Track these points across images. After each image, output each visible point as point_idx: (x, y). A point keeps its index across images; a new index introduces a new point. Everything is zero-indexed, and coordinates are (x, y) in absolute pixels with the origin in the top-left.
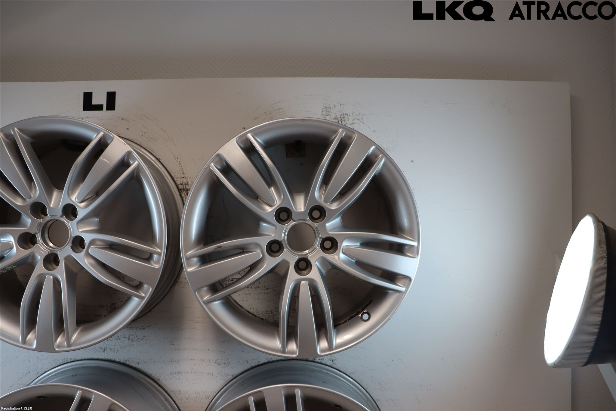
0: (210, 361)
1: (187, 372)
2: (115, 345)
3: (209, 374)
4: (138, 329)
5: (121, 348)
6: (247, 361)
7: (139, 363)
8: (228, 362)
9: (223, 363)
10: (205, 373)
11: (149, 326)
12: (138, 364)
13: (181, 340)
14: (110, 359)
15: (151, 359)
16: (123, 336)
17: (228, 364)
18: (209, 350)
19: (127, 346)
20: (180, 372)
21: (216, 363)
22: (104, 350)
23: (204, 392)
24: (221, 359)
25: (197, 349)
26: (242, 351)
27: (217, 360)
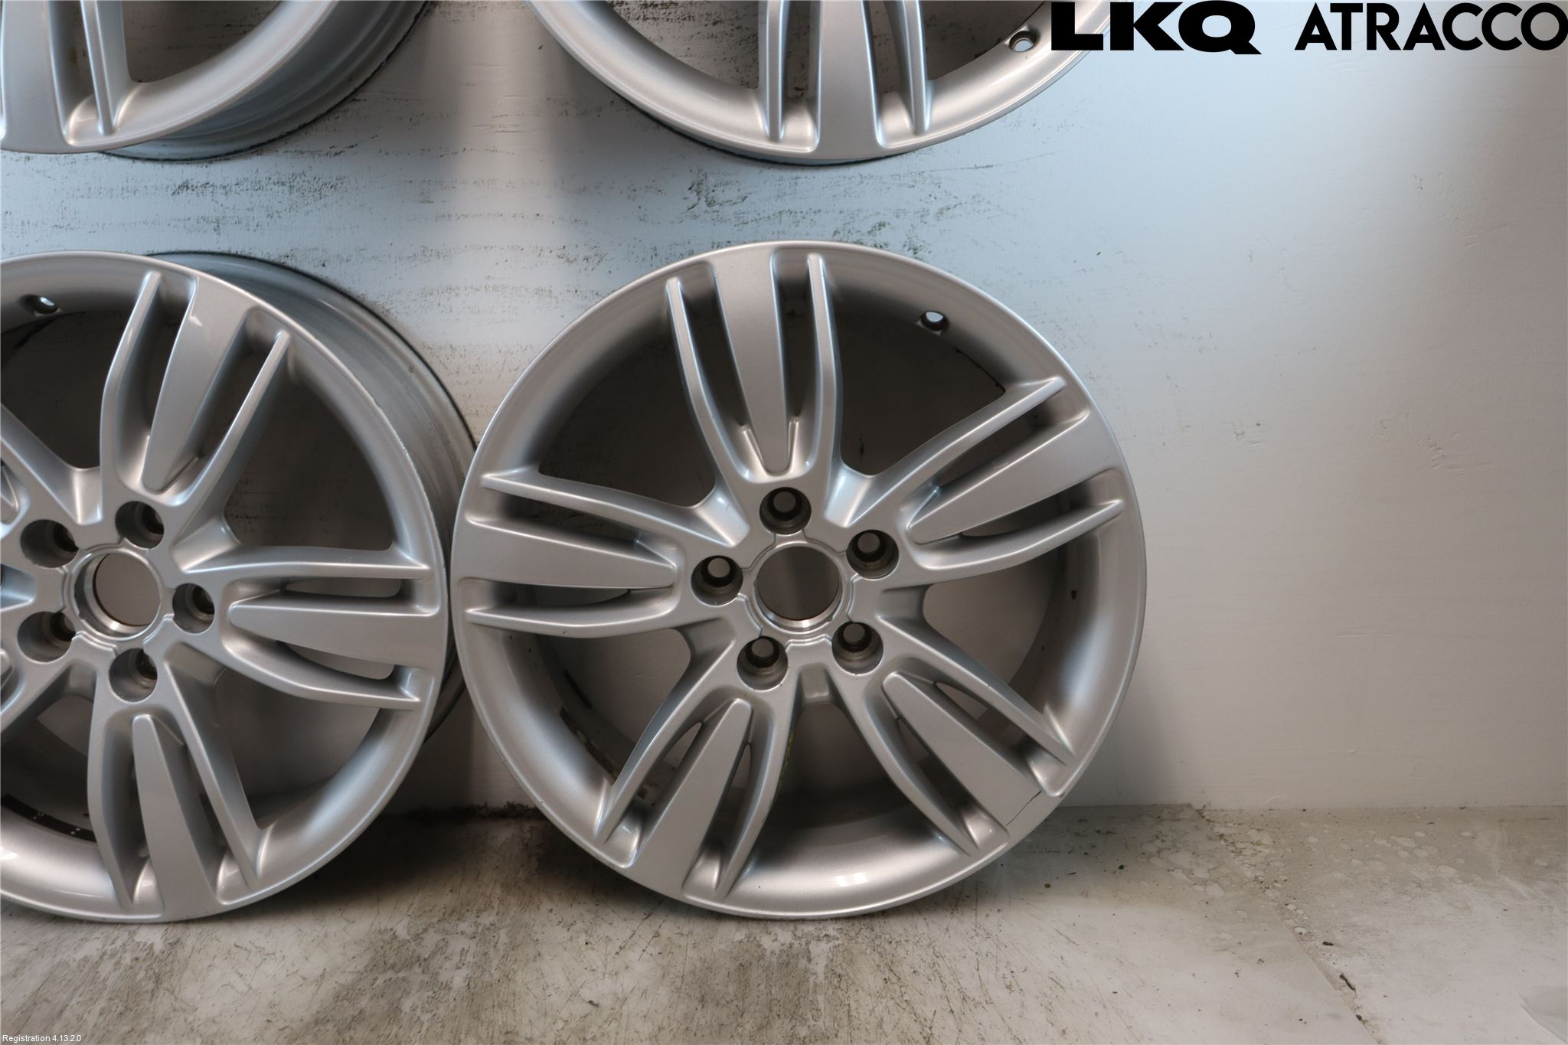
0: (542, 250)
1: (471, 287)
2: (249, 209)
3: (538, 291)
4: (320, 155)
5: (270, 216)
6: (655, 249)
7: (326, 263)
8: (596, 255)
9: (581, 257)
10: (526, 290)
11: (352, 147)
12: (324, 265)
13: (454, 188)
14: (237, 252)
15: (362, 250)
16: (275, 179)
17: (597, 259)
18: (539, 217)
19: (286, 210)
20: (451, 289)
21: (559, 257)
22: (216, 225)
23: (526, 349)
24: (577, 246)
25: (501, 215)
26: (641, 220)
27: (564, 247)
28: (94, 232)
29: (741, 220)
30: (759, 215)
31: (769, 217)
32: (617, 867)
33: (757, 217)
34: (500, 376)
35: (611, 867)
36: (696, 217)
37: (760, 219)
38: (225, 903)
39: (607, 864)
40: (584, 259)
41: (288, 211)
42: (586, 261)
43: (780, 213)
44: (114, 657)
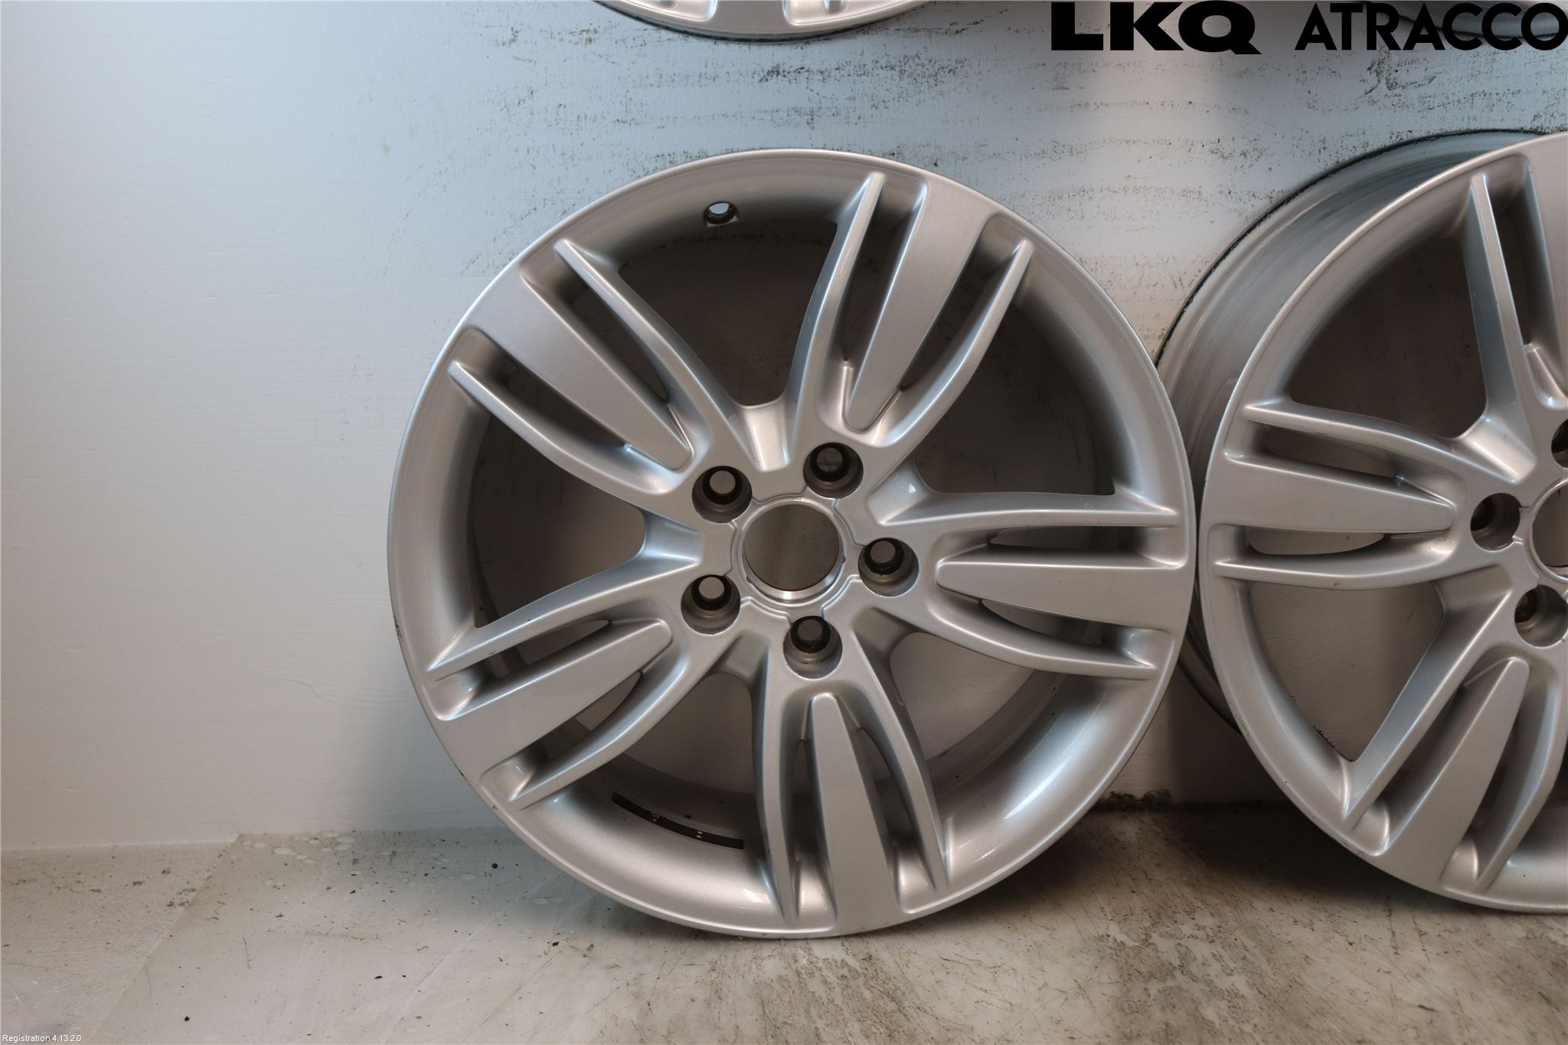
0: (1192, 146)
1: (1108, 189)
2: (850, 99)
3: (1186, 193)
4: (937, 33)
5: (875, 107)
6: (1324, 141)
7: (938, 162)
8: (1256, 149)
9: (1238, 152)
10: (1172, 191)
11: (976, 23)
12: (936, 165)
13: (1094, 71)
15: (982, 146)
16: (883, 62)
17: (1256, 154)
18: (1191, 106)
19: (894, 99)
20: (1084, 191)
21: (1212, 152)
22: (810, 117)
23: (1167, 261)
24: (1233, 139)
25: (1148, 104)
26: (1310, 108)
27: (1219, 140)
28: (663, 127)
29: (1426, 105)
30: (1448, 98)
31: (1459, 101)
32: (1367, 855)
33: (1445, 101)
34: (1135, 293)
35: (1360, 856)
36: (1374, 102)
37: (1449, 103)
38: (912, 912)
39: (1355, 853)
40: (1241, 154)
41: (896, 100)
42: (1243, 156)
43: (1472, 95)
44: (788, 627)
